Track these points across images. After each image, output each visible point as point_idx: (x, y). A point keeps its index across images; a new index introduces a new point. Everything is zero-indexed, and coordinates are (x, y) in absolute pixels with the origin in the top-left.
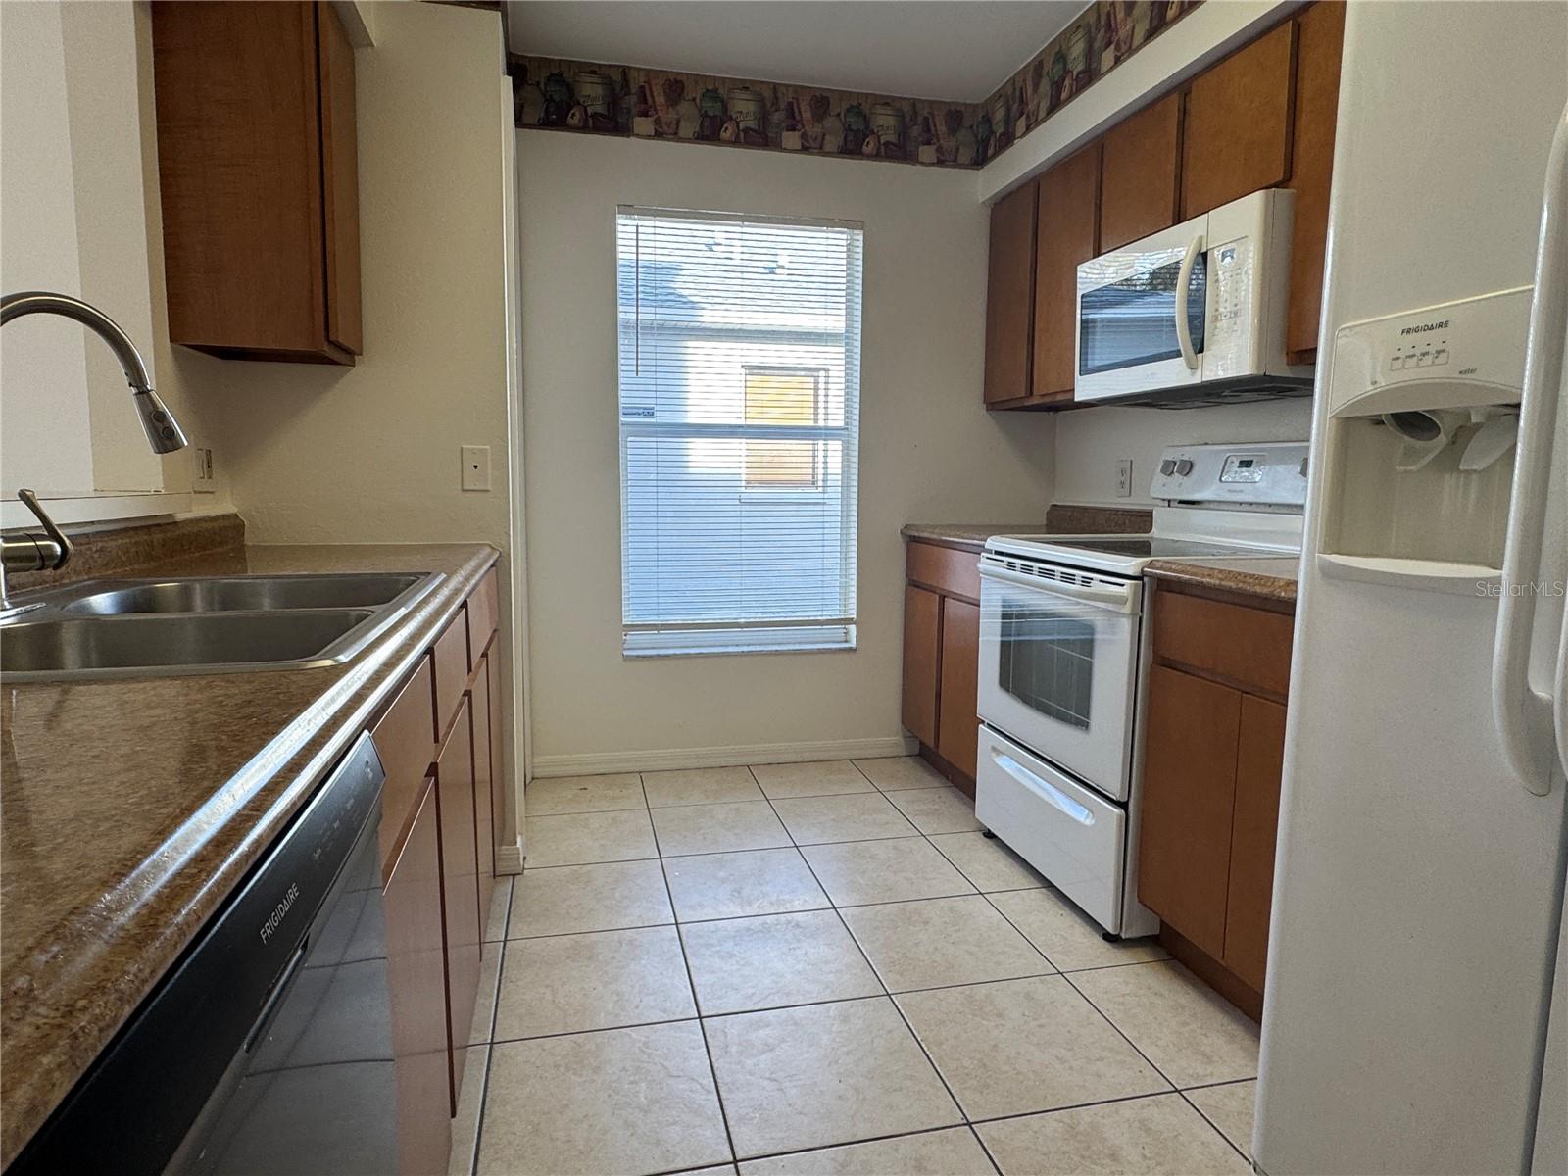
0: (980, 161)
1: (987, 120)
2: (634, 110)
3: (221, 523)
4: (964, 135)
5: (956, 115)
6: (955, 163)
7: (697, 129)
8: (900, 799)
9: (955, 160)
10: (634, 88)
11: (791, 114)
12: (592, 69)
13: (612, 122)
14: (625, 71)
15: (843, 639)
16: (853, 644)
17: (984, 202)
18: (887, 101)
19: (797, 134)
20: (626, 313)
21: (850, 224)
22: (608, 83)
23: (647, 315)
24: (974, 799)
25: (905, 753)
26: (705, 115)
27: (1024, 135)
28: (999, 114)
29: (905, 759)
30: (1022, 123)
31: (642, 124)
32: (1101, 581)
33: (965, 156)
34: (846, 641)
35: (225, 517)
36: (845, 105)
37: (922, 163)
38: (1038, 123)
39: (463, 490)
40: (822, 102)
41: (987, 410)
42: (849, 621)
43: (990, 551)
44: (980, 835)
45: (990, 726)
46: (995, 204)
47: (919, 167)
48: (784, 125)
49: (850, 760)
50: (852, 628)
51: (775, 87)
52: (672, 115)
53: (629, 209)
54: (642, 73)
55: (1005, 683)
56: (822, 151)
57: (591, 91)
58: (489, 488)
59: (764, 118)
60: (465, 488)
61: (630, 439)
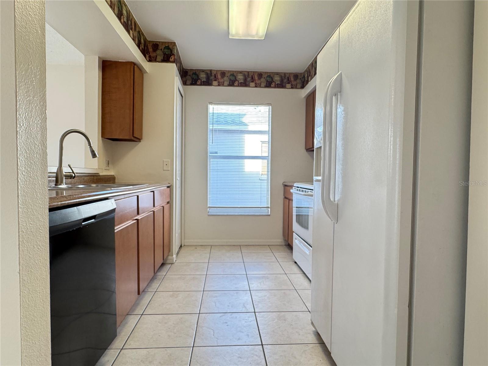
0: (303, 87)
1: (304, 77)
2: (213, 80)
3: (110, 177)
4: (298, 81)
5: (296, 76)
6: (296, 88)
7: (229, 83)
8: (277, 254)
9: (296, 87)
10: (213, 75)
11: (252, 78)
12: (203, 71)
13: (208, 83)
14: (211, 71)
15: (267, 212)
16: (269, 214)
17: (304, 97)
18: (277, 74)
20: (210, 127)
22: (207, 74)
23: (216, 127)
24: (292, 252)
25: (284, 244)
26: (230, 80)
27: (310, 81)
28: (306, 76)
30: (310, 78)
31: (215, 83)
32: (310, 192)
33: (299, 86)
34: (268, 213)
35: (111, 175)
36: (266, 75)
37: (287, 88)
38: (312, 78)
39: (164, 170)
40: (260, 75)
41: (307, 151)
42: (268, 207)
43: (295, 187)
44: (294, 263)
45: (296, 234)
46: (307, 98)
47: (286, 89)
48: (251, 81)
49: (268, 245)
50: (269, 209)
51: (248, 72)
52: (222, 80)
53: (211, 103)
54: (215, 71)
55: (297, 221)
56: (260, 87)
57: (203, 76)
58: (169, 169)
59: (245, 80)
61: (211, 159)
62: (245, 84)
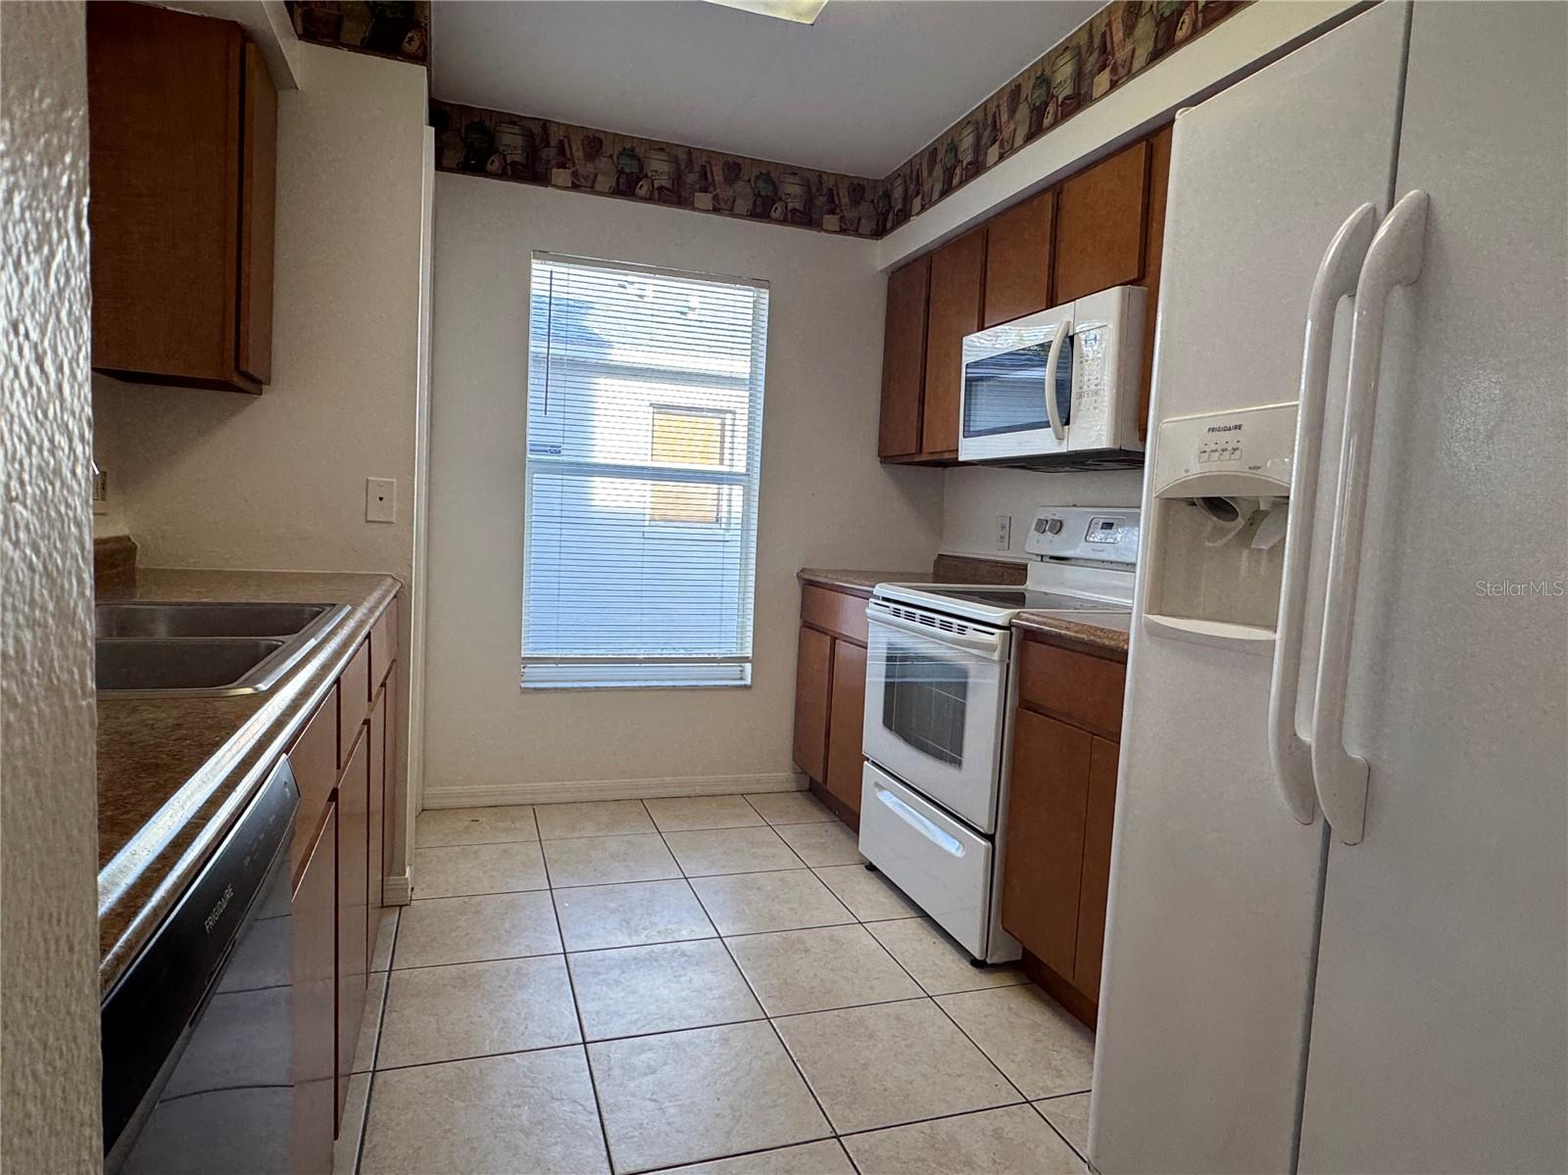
0: (880, 232)
1: (887, 195)
2: (554, 162)
3: (116, 546)
4: (865, 208)
5: (858, 189)
6: (857, 233)
7: (614, 184)
8: (788, 834)
9: (857, 230)
10: (553, 142)
11: (704, 175)
12: (513, 120)
13: (531, 172)
14: (545, 124)
15: (739, 677)
16: (748, 682)
17: (881, 271)
18: (794, 171)
19: (710, 196)
20: (537, 346)
21: (757, 282)
22: (529, 136)
23: (558, 350)
24: (857, 831)
25: (794, 789)
26: (621, 172)
27: (918, 214)
28: (898, 192)
29: (798, 794)
30: (917, 202)
31: (561, 176)
32: (975, 629)
33: (866, 226)
34: (741, 679)
35: (118, 539)
36: (755, 172)
37: (826, 231)
38: (932, 204)
39: (367, 521)
40: (734, 167)
41: (881, 462)
42: (745, 659)
43: (877, 597)
44: (863, 867)
45: (874, 763)
46: (893, 273)
47: (823, 234)
48: (697, 186)
49: (742, 795)
50: (748, 667)
51: (690, 151)
52: (590, 168)
53: (544, 255)
54: (563, 128)
55: (888, 722)
56: (732, 213)
57: (511, 141)
58: (394, 519)
59: (678, 178)
60: (369, 519)
61: (535, 476)
62: (674, 195)
